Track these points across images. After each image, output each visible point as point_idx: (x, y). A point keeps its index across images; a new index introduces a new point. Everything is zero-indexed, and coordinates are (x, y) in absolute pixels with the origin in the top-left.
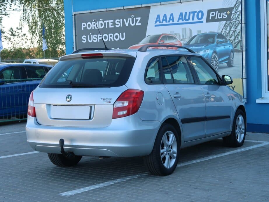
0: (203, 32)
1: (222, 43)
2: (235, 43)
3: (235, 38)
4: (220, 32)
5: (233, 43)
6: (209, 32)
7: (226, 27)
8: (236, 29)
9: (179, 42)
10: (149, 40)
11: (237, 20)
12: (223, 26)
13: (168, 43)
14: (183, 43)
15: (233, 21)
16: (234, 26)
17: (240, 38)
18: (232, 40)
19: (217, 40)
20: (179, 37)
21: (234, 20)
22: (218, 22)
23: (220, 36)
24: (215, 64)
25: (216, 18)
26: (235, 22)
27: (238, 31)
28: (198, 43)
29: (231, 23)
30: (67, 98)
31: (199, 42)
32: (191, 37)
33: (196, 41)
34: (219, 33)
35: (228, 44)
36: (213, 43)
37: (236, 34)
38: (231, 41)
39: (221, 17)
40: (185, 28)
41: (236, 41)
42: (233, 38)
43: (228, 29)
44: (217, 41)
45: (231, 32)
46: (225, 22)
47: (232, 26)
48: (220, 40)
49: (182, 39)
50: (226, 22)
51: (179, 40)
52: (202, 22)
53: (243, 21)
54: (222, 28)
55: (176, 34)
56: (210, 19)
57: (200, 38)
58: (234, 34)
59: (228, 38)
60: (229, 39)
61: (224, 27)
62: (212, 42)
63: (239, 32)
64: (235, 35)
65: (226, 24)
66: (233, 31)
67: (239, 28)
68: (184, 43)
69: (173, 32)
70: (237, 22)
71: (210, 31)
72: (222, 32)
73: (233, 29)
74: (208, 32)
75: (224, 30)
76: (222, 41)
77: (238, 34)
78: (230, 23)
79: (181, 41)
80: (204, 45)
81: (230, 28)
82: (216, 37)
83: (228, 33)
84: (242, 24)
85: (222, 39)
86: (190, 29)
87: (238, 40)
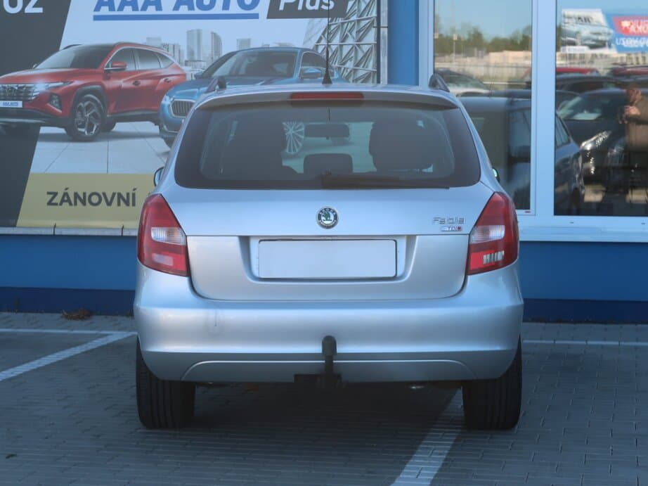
0: (257, 43)
1: (317, 77)
2: (356, 80)
3: (358, 65)
4: (310, 45)
6: (277, 45)
7: (330, 34)
8: (360, 40)
9: (178, 68)
10: (71, 60)
11: (365, 17)
12: (319, 30)
13: (140, 71)
14: (190, 72)
15: (352, 19)
16: (354, 33)
17: (371, 66)
18: (349, 70)
19: (300, 68)
20: (177, 54)
21: (354, 18)
22: (307, 20)
23: (310, 57)
24: (293, 134)
25: (300, 7)
26: (359, 21)
27: (365, 48)
28: (242, 75)
29: (346, 24)
30: (323, 218)
31: (242, 71)
32: (216, 58)
33: (232, 68)
34: (309, 50)
36: (290, 75)
37: (360, 55)
38: (346, 74)
39: (316, 7)
40: (199, 33)
41: (361, 73)
42: (350, 65)
43: (336, 40)
44: (301, 70)
45: (346, 50)
46: (325, 21)
47: (350, 31)
48: (312, 70)
49: (186, 62)
50: (331, 21)
51: (176, 63)
52: (256, 16)
53: (384, 21)
54: (318, 37)
55: (166, 46)
56: (281, 8)
57: (247, 62)
58: (353, 55)
59: (334, 66)
60: (339, 68)
61: (323, 34)
62: (285, 72)
63: (370, 51)
64: (356, 58)
65: (329, 26)
66: (351, 46)
67: (371, 38)
68: (195, 73)
69: (159, 39)
70: (363, 23)
71: (280, 44)
72: (317, 46)
73: (350, 41)
74: (272, 45)
75: (323, 42)
76: (317, 71)
77: (366, 56)
78: (343, 24)
79: (184, 68)
80: (262, 81)
81: (344, 39)
82: (299, 59)
83: (336, 50)
84: (379, 28)
85: (317, 66)
86: (215, 34)
87: (366, 72)
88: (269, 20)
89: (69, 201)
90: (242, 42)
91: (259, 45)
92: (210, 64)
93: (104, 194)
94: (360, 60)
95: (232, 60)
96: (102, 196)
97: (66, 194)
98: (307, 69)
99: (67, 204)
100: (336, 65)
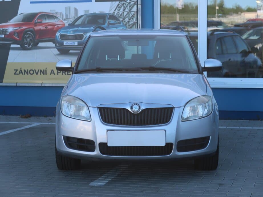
0: (91, 12)
1: (114, 24)
2: (129, 25)
3: (130, 20)
4: (112, 12)
5: (127, 25)
6: (99, 12)
7: (119, 8)
8: (130, 10)
9: (62, 21)
10: (22, 19)
12: (115, 6)
13: (48, 23)
14: (66, 23)
15: (127, 2)
16: (128, 7)
17: (135, 20)
18: (126, 22)
19: (108, 21)
20: (61, 17)
22: (110, 3)
23: (112, 17)
27: (133, 13)
28: (86, 24)
29: (125, 4)
31: (86, 22)
32: (76, 17)
33: (82, 21)
34: (111, 14)
35: (121, 25)
36: (104, 24)
37: (131, 16)
38: (125, 23)
40: (69, 8)
41: (131, 23)
42: (127, 20)
43: (122, 10)
44: (108, 22)
45: (125, 14)
46: (117, 3)
47: (127, 6)
48: (112, 22)
49: (65, 19)
50: (119, 3)
51: (61, 19)
52: (91, 1)
53: (139, 2)
54: (115, 9)
55: (57, 13)
57: (88, 19)
58: (128, 15)
59: (121, 20)
60: (123, 21)
61: (117, 8)
62: (102, 22)
63: (134, 14)
64: (129, 17)
65: (119, 5)
66: (127, 12)
67: (134, 9)
68: (68, 23)
69: (55, 10)
70: (131, 3)
71: (100, 12)
72: (114, 13)
73: (127, 10)
74: (97, 12)
75: (117, 11)
76: (114, 22)
77: (133, 16)
78: (124, 4)
79: (64, 21)
80: (93, 26)
81: (124, 9)
82: (107, 18)
83: (121, 14)
84: (137, 5)
85: (114, 20)
86: (75, 8)
87: (133, 22)
89: (22, 73)
90: (86, 11)
91: (92, 12)
92: (74, 20)
93: (35, 70)
94: (131, 18)
95: (82, 18)
96: (34, 71)
97: (21, 70)
98: (110, 22)
99: (21, 74)
100: (122, 20)
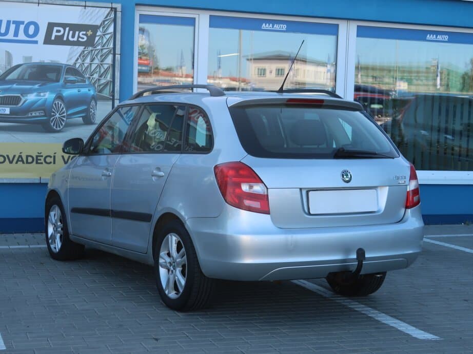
1: (75, 83)
2: (100, 85)
3: (101, 76)
4: (71, 63)
5: (96, 85)
6: (50, 62)
7: (84, 56)
8: (102, 61)
11: (106, 47)
12: (77, 53)
15: (97, 48)
16: (99, 57)
17: (109, 77)
18: (95, 80)
19: (64, 76)
21: (99, 47)
22: (69, 47)
23: (71, 70)
24: (59, 118)
25: (65, 39)
26: (102, 50)
27: (106, 66)
28: (26, 79)
29: (94, 51)
31: (26, 77)
32: (9, 67)
33: (19, 76)
34: (70, 65)
35: (86, 85)
36: (58, 81)
37: (102, 70)
38: (93, 81)
39: (75, 39)
41: (103, 81)
42: (96, 76)
43: (88, 60)
44: (65, 78)
45: (94, 67)
46: (82, 48)
47: (97, 55)
48: (72, 78)
50: (84, 49)
52: (36, 42)
53: (118, 51)
54: (77, 57)
56: (53, 38)
57: (29, 71)
58: (98, 70)
59: (86, 76)
60: (89, 78)
61: (80, 56)
62: (55, 79)
63: (108, 68)
64: (100, 72)
65: (83, 51)
66: (97, 65)
67: (109, 60)
70: (105, 51)
71: (51, 61)
72: (75, 64)
73: (96, 61)
74: (46, 61)
75: (80, 61)
76: (75, 79)
77: (106, 71)
78: (92, 50)
80: (38, 83)
81: (92, 60)
82: (63, 71)
83: (88, 67)
84: (114, 55)
85: (75, 75)
86: (8, 52)
87: (105, 81)
88: (45, 45)
90: (26, 58)
91: (37, 61)
92: (4, 71)
94: (103, 73)
95: (19, 70)
98: (68, 78)
100: (88, 76)
